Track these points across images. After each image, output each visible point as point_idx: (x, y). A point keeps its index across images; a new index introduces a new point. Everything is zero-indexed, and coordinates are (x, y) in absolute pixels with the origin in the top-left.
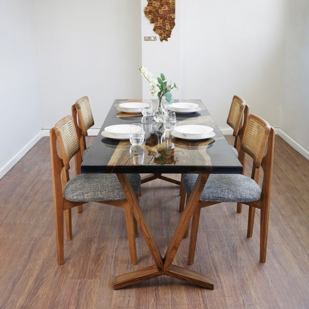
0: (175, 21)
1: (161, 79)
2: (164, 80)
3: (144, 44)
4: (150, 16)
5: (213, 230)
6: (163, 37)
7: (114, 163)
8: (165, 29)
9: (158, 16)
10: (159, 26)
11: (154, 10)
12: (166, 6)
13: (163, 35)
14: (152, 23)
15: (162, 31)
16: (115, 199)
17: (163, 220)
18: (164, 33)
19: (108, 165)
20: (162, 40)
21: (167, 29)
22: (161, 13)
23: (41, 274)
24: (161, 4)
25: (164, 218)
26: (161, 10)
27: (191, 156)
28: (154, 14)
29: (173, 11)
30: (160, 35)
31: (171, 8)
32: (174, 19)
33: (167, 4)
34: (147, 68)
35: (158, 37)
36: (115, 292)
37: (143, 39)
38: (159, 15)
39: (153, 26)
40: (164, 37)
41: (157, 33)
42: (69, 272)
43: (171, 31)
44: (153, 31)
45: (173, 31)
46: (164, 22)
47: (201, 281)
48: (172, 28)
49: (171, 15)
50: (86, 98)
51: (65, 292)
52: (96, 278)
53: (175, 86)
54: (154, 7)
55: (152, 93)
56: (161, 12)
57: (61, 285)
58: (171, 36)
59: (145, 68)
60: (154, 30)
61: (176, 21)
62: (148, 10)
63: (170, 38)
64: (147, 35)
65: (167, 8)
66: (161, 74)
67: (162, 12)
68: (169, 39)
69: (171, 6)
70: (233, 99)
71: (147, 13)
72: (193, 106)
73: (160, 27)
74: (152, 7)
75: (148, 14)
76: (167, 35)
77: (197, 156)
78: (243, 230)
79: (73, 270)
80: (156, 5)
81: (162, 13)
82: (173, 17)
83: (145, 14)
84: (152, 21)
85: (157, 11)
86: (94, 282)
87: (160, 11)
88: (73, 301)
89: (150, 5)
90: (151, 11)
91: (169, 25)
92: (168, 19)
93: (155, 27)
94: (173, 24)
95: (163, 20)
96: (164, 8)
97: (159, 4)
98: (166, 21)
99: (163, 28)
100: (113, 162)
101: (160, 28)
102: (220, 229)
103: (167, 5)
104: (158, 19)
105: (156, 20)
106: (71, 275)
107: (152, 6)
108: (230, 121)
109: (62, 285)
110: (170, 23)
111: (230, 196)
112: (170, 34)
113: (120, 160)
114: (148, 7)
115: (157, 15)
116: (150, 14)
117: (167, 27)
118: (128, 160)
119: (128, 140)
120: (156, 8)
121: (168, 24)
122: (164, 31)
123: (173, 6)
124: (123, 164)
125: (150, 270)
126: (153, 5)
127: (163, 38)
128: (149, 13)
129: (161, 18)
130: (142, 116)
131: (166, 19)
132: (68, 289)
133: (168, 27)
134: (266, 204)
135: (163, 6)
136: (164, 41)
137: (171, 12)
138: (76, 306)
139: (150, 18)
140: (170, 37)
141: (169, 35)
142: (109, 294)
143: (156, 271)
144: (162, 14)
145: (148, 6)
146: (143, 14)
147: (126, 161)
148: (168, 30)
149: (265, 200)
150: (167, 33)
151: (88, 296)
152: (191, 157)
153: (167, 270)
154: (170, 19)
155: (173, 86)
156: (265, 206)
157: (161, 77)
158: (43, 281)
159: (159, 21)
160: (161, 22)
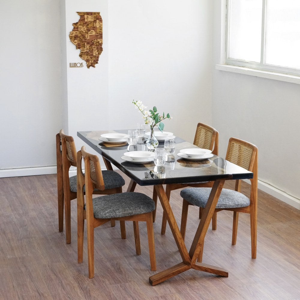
0: (102, 47)
1: (153, 111)
2: (156, 112)
3: (70, 71)
4: (76, 41)
6: (90, 64)
8: (92, 55)
10: (85, 52)
11: (79, 35)
12: (93, 31)
14: (78, 48)
15: (89, 57)
18: (91, 59)
20: (88, 67)
21: (94, 55)
22: (87, 38)
23: (81, 285)
24: (88, 29)
26: (87, 35)
28: (81, 39)
29: (100, 36)
30: (87, 61)
31: (98, 33)
32: (101, 44)
33: (94, 28)
35: (85, 63)
36: (154, 287)
37: (68, 65)
38: (86, 40)
39: (78, 51)
40: (91, 63)
41: (84, 59)
42: (104, 281)
43: (98, 57)
44: (79, 57)
45: (101, 57)
46: (91, 48)
47: (219, 271)
48: (99, 54)
49: (99, 40)
51: (114, 292)
54: (80, 32)
56: (88, 37)
58: (98, 62)
60: (81, 56)
61: (103, 46)
62: (74, 35)
63: (97, 64)
64: (73, 62)
65: (94, 33)
66: (154, 107)
67: (89, 37)
68: (96, 65)
69: (98, 31)
71: (73, 38)
72: (168, 135)
73: (86, 53)
74: (78, 32)
75: (73, 39)
76: (94, 61)
79: (106, 280)
80: (83, 30)
81: (88, 38)
82: (100, 42)
83: (70, 39)
84: (78, 47)
85: (84, 37)
86: (132, 284)
87: (86, 36)
89: (76, 29)
90: (77, 36)
91: (96, 51)
92: (95, 45)
93: (82, 52)
94: (100, 50)
95: (90, 46)
96: (90, 33)
97: (86, 29)
98: (93, 46)
99: (90, 53)
101: (87, 54)
103: (94, 29)
105: (82, 46)
106: (108, 283)
107: (78, 30)
110: (97, 48)
111: (230, 203)
112: (98, 60)
114: (73, 32)
115: (83, 40)
116: (76, 39)
117: (94, 52)
120: (82, 32)
121: (95, 49)
122: (91, 56)
123: (100, 30)
126: (79, 30)
128: (75, 37)
129: (88, 43)
131: (93, 44)
132: (114, 290)
133: (95, 53)
134: (254, 208)
135: (90, 31)
136: (91, 67)
137: (99, 37)
139: (76, 43)
140: (97, 63)
141: (96, 62)
142: (150, 289)
144: (89, 40)
145: (73, 30)
146: (68, 39)
148: (96, 56)
149: (254, 205)
150: (94, 59)
151: (135, 292)
153: (194, 264)
154: (98, 44)
155: (166, 116)
156: (253, 211)
157: (154, 109)
158: (88, 289)
159: (85, 46)
160: (88, 48)
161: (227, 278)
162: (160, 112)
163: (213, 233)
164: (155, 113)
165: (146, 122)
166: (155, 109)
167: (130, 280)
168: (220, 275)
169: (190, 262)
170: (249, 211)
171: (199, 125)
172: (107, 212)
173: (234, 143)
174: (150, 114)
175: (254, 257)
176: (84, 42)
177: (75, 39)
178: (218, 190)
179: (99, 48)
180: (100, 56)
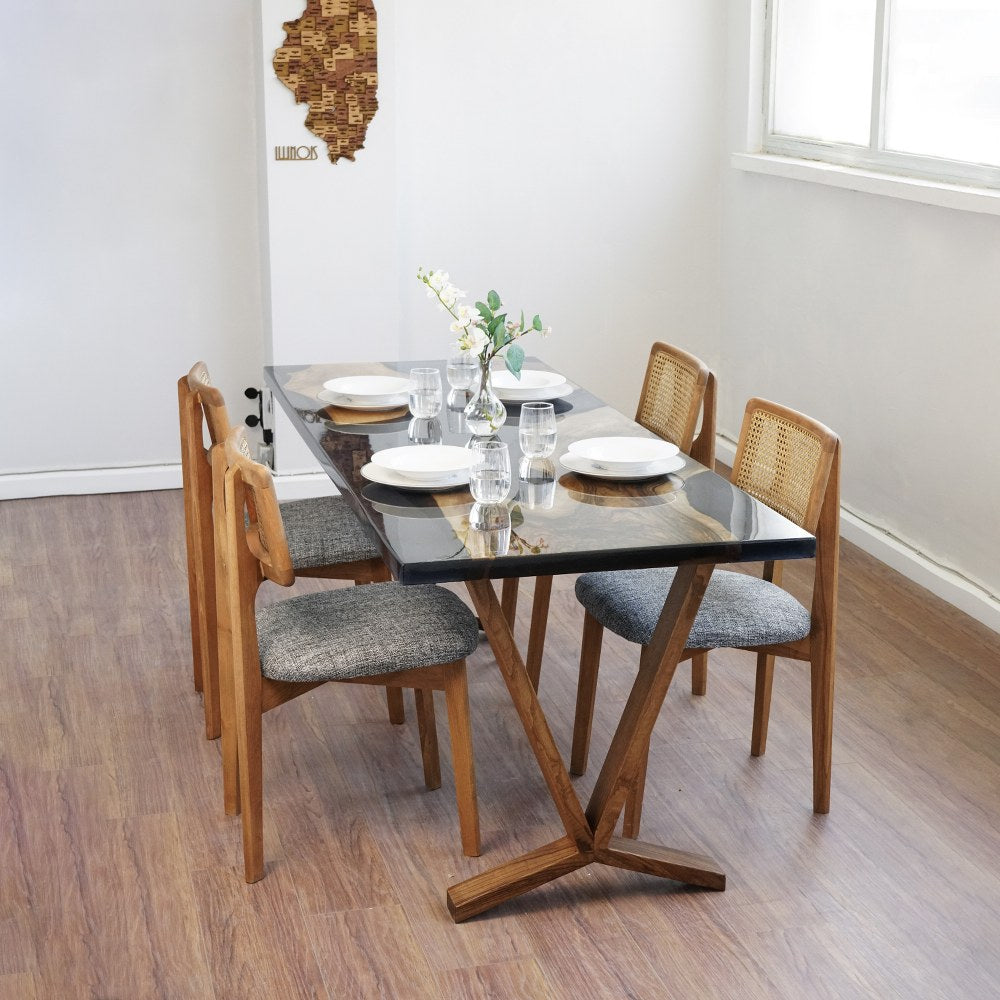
0: (376, 96)
1: (488, 307)
2: (496, 308)
3: (277, 171)
4: (294, 77)
6: (339, 149)
7: (484, 552)
8: (345, 122)
9: (321, 77)
10: (323, 113)
11: (305, 59)
12: (347, 46)
13: (339, 143)
14: (301, 101)
15: (335, 128)
18: (342, 136)
19: (473, 557)
20: (334, 158)
21: (352, 121)
22: (329, 69)
23: (212, 913)
24: (331, 39)
26: (330, 60)
28: (309, 73)
29: (370, 61)
30: (330, 140)
31: (362, 54)
32: (373, 88)
33: (350, 38)
35: (322, 148)
36: (460, 927)
37: (271, 155)
38: (326, 76)
39: (302, 111)
40: (342, 147)
41: (320, 134)
42: (292, 898)
43: (363, 129)
44: (305, 129)
45: (373, 129)
46: (340, 100)
47: (693, 870)
48: (368, 118)
49: (365, 75)
51: (319, 945)
52: (382, 900)
53: (537, 326)
54: (308, 51)
55: (464, 348)
56: (331, 65)
57: (293, 929)
58: (364, 144)
59: (443, 274)
60: (309, 124)
61: (380, 95)
62: (287, 59)
63: (360, 151)
64: (286, 143)
65: (350, 54)
66: (489, 293)
67: (334, 65)
68: (357, 154)
69: (363, 46)
70: (653, 352)
71: (285, 68)
72: (548, 382)
73: (327, 116)
74: (299, 49)
75: (285, 72)
76: (352, 140)
79: (302, 891)
80: (314, 43)
81: (334, 69)
82: (369, 83)
83: (277, 70)
84: (302, 96)
85: (319, 66)
86: (385, 911)
87: (326, 64)
88: (357, 964)
89: (293, 41)
90: (297, 62)
91: (358, 109)
92: (355, 90)
93: (314, 114)
94: (370, 106)
95: (338, 92)
96: (339, 53)
97: (324, 39)
98: (348, 95)
99: (340, 117)
101: (329, 118)
103: (349, 42)
104: (320, 90)
105: (314, 93)
106: (304, 903)
107: (300, 45)
109: (296, 929)
110: (361, 102)
112: (362, 138)
114: (285, 50)
115: (317, 75)
116: (294, 73)
117: (351, 113)
120: (312, 51)
121: (355, 103)
122: (342, 127)
123: (369, 45)
125: (551, 856)
126: (303, 43)
127: (339, 151)
128: (290, 67)
129: (332, 86)
131: (348, 87)
132: (320, 938)
133: (354, 115)
134: (826, 645)
135: (337, 46)
136: (342, 161)
137: (365, 65)
138: (372, 973)
139: (296, 86)
140: (361, 147)
141: (358, 142)
142: (448, 934)
143: (570, 853)
144: (334, 74)
145: (285, 45)
146: (269, 72)
148: (356, 126)
149: (823, 634)
150: (352, 134)
151: (391, 947)
153: (602, 847)
154: (362, 87)
155: (528, 325)
156: (822, 653)
157: (489, 300)
158: (231, 929)
159: (324, 94)
160: (332, 98)
161: (721, 893)
162: (512, 312)
163: (693, 707)
164: (496, 314)
165: (462, 344)
166: (495, 300)
167: (383, 892)
168: (698, 882)
169: (590, 841)
170: (808, 652)
171: (657, 348)
172: (304, 658)
173: (763, 417)
174: (475, 314)
175: (821, 806)
176: (319, 82)
177: (292, 73)
178: (693, 594)
179: (366, 100)
180: (371, 126)
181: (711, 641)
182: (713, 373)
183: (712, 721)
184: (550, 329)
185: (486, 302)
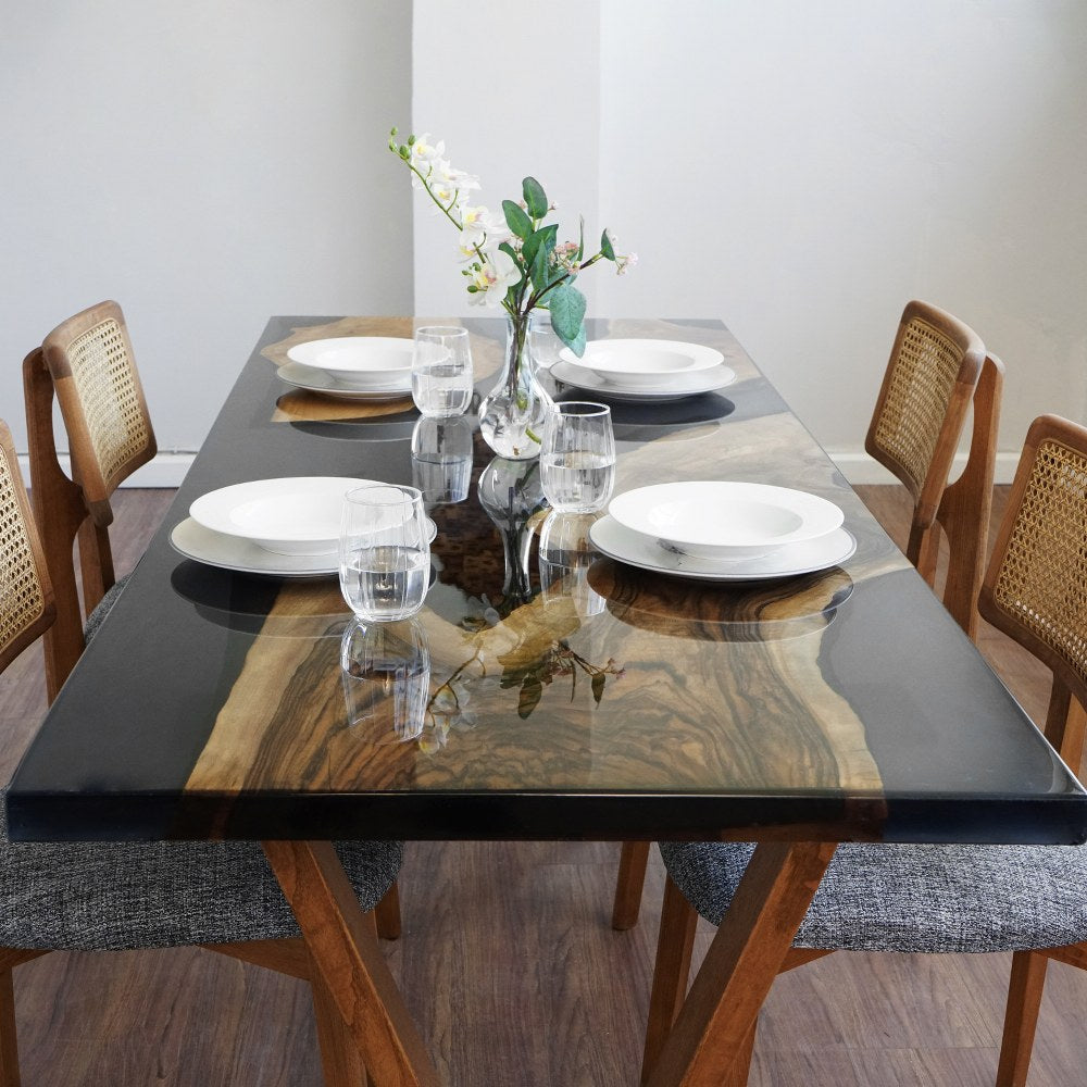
1: (526, 210)
2: (541, 215)
5: (806, 1049)
7: (234, 766)
16: (254, 936)
17: (530, 984)
19: (188, 786)
25: (532, 968)
27: (732, 705)
34: (441, 145)
50: (110, 310)
53: (607, 252)
55: (472, 290)
59: (432, 142)
66: (525, 183)
70: (905, 320)
77: (773, 708)
78: (969, 1044)
100: (226, 756)
102: (840, 1039)
108: (888, 441)
113: (274, 738)
118: (326, 741)
119: (330, 583)
124: (289, 774)
130: (416, 413)
147: (311, 748)
152: (736, 717)
155: (593, 248)
157: (526, 197)
162: (566, 220)
164: (539, 224)
166: (535, 195)
171: (914, 312)
173: (1059, 457)
174: (493, 225)
181: (873, 938)
182: (998, 362)
183: (941, 998)
184: (634, 258)
185: (519, 199)
